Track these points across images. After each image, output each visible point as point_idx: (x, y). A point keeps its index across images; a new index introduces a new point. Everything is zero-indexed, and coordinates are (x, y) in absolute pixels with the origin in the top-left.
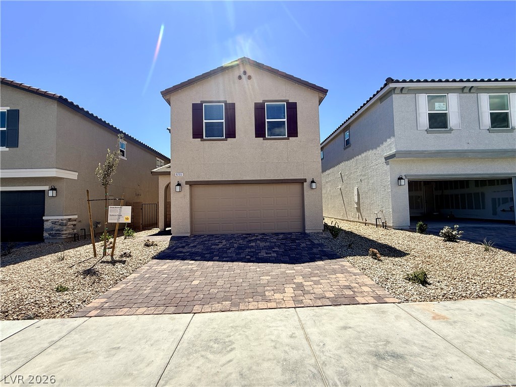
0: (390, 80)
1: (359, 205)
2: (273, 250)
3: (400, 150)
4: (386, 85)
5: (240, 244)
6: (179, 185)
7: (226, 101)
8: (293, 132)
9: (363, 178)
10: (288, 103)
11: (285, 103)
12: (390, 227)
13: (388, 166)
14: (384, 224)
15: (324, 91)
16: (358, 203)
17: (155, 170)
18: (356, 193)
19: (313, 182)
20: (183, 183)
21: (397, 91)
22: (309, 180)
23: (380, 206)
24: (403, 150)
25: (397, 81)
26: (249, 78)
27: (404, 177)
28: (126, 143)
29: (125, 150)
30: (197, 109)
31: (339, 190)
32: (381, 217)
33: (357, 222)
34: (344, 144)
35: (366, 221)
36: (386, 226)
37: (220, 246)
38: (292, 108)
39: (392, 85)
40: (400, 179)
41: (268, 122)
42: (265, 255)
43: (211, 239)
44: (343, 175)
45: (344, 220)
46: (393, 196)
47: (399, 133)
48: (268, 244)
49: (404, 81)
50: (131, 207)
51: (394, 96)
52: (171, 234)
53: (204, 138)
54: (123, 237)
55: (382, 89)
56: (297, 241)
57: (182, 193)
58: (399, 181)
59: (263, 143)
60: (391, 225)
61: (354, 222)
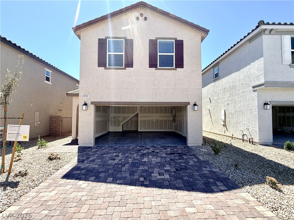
0: (261, 23)
1: (226, 122)
2: (165, 168)
3: (268, 80)
4: (257, 27)
5: (134, 159)
6: (85, 104)
7: (126, 37)
8: (180, 64)
9: (229, 102)
10: (177, 41)
11: (174, 40)
12: (256, 142)
13: (256, 93)
14: (251, 140)
15: (207, 32)
16: (225, 121)
17: (70, 92)
18: (223, 113)
19: (195, 105)
20: (89, 103)
21: (267, 32)
22: (192, 103)
23: (246, 126)
24: (270, 80)
25: (268, 24)
26: (146, 19)
27: (269, 103)
28: (51, 71)
29: (50, 77)
30: (102, 44)
31: (208, 110)
32: (246, 134)
33: (223, 135)
34: (213, 77)
35: (233, 135)
36: (253, 142)
37: (116, 161)
38: (180, 45)
39: (263, 27)
40: (266, 104)
41: (159, 55)
42: (159, 177)
43: (110, 152)
44: (211, 100)
45: (212, 133)
46: (260, 118)
47: (268, 66)
48: (159, 160)
49: (274, 24)
50: (29, 126)
51: (264, 36)
52: (78, 145)
53: (107, 67)
54: (37, 147)
55: (253, 31)
56: (184, 157)
57: (88, 112)
58: (265, 106)
59: (155, 72)
60: (258, 141)
61: (221, 135)
